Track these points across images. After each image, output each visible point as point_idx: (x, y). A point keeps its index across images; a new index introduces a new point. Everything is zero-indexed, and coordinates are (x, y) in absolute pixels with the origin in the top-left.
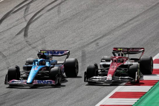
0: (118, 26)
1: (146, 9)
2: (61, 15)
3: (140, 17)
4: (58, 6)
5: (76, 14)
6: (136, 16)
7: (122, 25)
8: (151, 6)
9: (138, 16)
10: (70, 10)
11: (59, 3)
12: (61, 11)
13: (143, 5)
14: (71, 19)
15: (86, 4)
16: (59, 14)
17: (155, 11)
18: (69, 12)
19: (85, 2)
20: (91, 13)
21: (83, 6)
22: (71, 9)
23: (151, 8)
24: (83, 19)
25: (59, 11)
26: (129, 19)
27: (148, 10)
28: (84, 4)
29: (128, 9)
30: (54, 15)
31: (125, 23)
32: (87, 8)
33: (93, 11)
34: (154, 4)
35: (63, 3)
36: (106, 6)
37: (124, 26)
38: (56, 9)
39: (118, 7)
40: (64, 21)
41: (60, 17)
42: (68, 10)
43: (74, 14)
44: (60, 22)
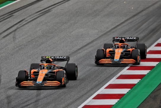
0: (73, 52)
1: (101, 35)
2: (17, 41)
3: (95, 43)
4: (13, 33)
5: (32, 40)
6: (91, 41)
7: (77, 51)
8: (105, 32)
9: (92, 42)
10: (25, 36)
12: (17, 37)
13: (97, 31)
14: (26, 46)
16: (14, 41)
17: (109, 36)
18: (24, 38)
19: (41, 28)
20: (46, 39)
21: (38, 33)
22: (27, 36)
23: (105, 34)
24: (38, 45)
25: (14, 38)
26: (84, 45)
27: (102, 35)
28: (39, 31)
29: (82, 35)
30: (10, 42)
31: (80, 49)
32: (42, 34)
33: (48, 37)
34: (109, 30)
35: (18, 30)
36: (61, 32)
38: (11, 35)
39: (73, 32)
40: (20, 48)
41: (16, 43)
42: (23, 36)
43: (29, 40)
44: (15, 48)
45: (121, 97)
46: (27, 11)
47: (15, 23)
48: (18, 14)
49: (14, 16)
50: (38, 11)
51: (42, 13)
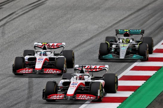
1: (101, 31)
2: (6, 36)
3: (94, 39)
4: (2, 27)
5: (23, 35)
6: (90, 37)
8: (106, 28)
9: (92, 38)
10: (15, 31)
11: (4, 24)
12: (6, 32)
13: (97, 27)
14: (17, 42)
15: (33, 25)
16: (3, 36)
17: (111, 32)
18: (14, 33)
19: (33, 23)
20: (39, 35)
21: (30, 27)
22: (17, 31)
23: (106, 30)
24: (31, 41)
25: (3, 33)
26: (82, 42)
27: (103, 31)
28: (31, 25)
29: (80, 31)
31: (77, 46)
32: (35, 29)
33: (42, 32)
34: (110, 25)
35: (8, 24)
36: (56, 27)
37: (76, 49)
39: (70, 28)
40: (9, 44)
41: (5, 39)
42: (13, 31)
43: (20, 36)
44: (4, 45)
45: (123, 101)
46: (18, 3)
47: (4, 17)
48: (8, 7)
49: (3, 9)
50: (30, 3)
51: (35, 5)
